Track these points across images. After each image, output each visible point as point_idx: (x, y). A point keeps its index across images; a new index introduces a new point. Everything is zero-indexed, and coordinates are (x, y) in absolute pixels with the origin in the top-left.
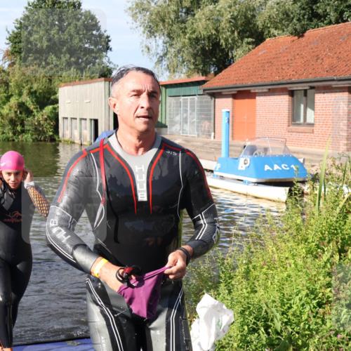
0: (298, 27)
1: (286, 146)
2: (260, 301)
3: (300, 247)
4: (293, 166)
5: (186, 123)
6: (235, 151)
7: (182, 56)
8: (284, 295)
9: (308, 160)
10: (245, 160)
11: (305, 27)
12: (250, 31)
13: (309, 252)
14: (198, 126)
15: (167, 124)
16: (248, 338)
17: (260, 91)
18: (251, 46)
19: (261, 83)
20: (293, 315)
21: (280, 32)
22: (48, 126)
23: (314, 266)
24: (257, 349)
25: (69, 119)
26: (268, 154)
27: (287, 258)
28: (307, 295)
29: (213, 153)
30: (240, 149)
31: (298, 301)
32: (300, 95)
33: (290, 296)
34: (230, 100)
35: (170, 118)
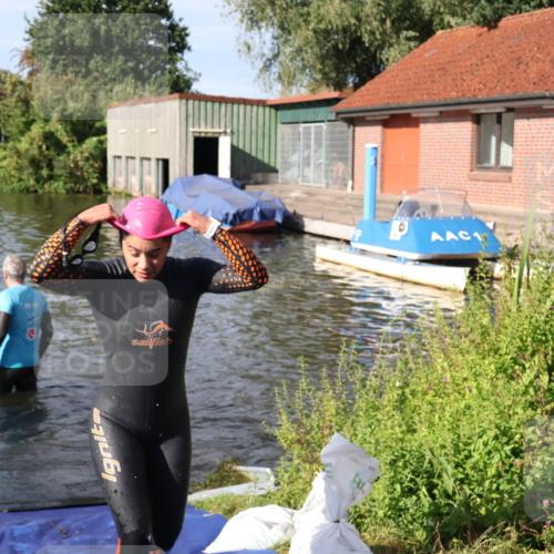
0: (488, 12)
1: (466, 202)
2: (421, 446)
3: (487, 362)
4: (476, 234)
5: (308, 165)
6: (385, 210)
7: (303, 59)
8: (459, 437)
9: (501, 224)
10: (401, 224)
11: (500, 12)
12: (411, 19)
13: (501, 369)
14: (327, 171)
15: (278, 167)
16: (401, 504)
17: (426, 115)
18: (412, 44)
19: (427, 103)
20: (473, 468)
21: (460, 20)
22: (91, 170)
23: (508, 392)
24: (414, 520)
25: (123, 159)
26: (437, 215)
27: (465, 379)
28: (496, 438)
29: (350, 213)
30: (392, 207)
31: (482, 447)
32: (490, 122)
33: (469, 438)
34: (378, 129)
35: (283, 157)
